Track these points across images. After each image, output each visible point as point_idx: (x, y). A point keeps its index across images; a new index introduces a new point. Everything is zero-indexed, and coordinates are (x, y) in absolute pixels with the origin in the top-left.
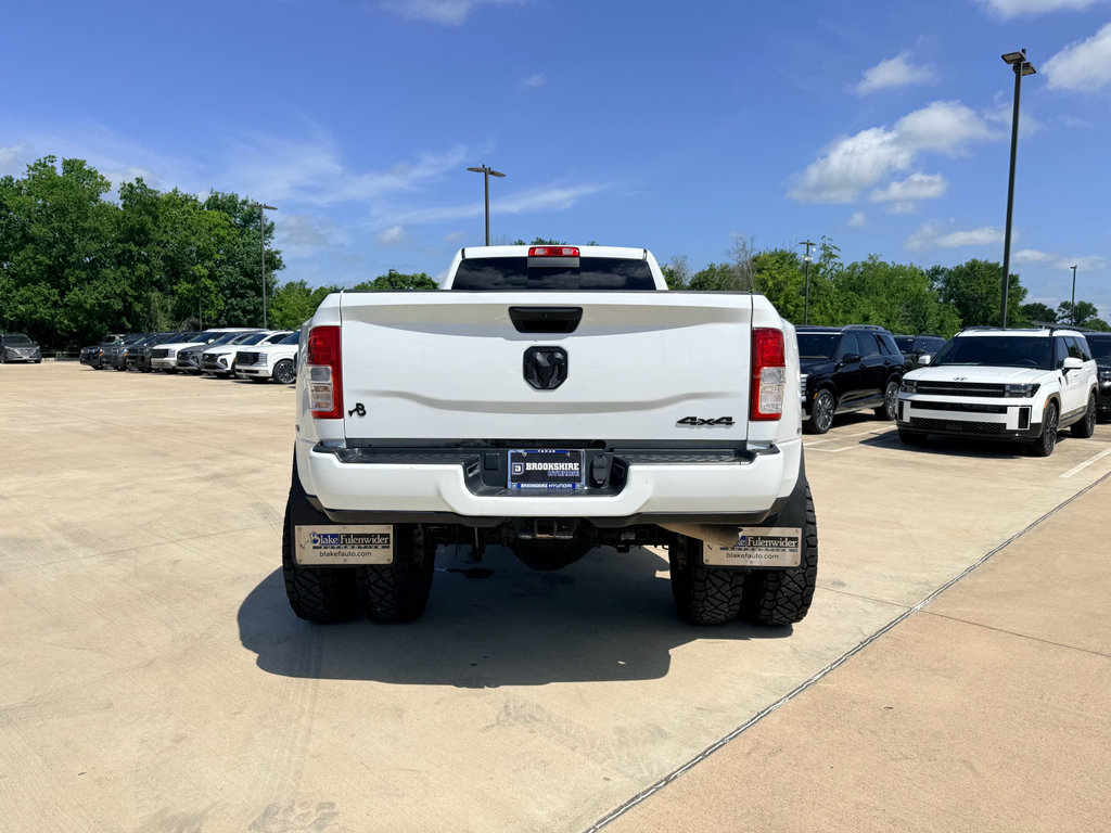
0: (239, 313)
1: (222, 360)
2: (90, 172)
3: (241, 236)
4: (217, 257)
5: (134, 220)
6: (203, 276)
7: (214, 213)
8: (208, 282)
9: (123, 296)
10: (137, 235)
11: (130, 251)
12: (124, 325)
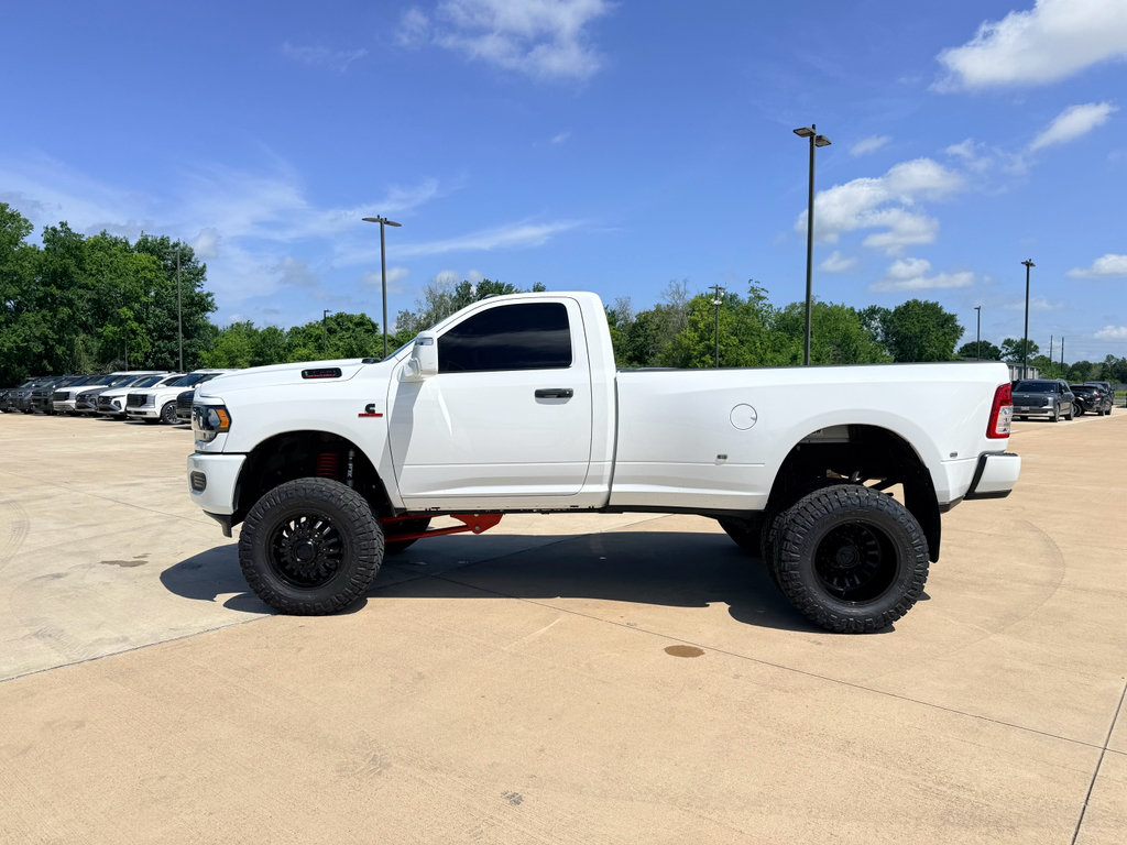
0: (166, 355)
1: (116, 402)
2: (12, 215)
3: (169, 279)
4: (144, 299)
5: (57, 264)
6: (129, 318)
7: (143, 255)
8: (135, 325)
9: (44, 339)
10: (60, 278)
11: (52, 295)
12: (44, 368)
